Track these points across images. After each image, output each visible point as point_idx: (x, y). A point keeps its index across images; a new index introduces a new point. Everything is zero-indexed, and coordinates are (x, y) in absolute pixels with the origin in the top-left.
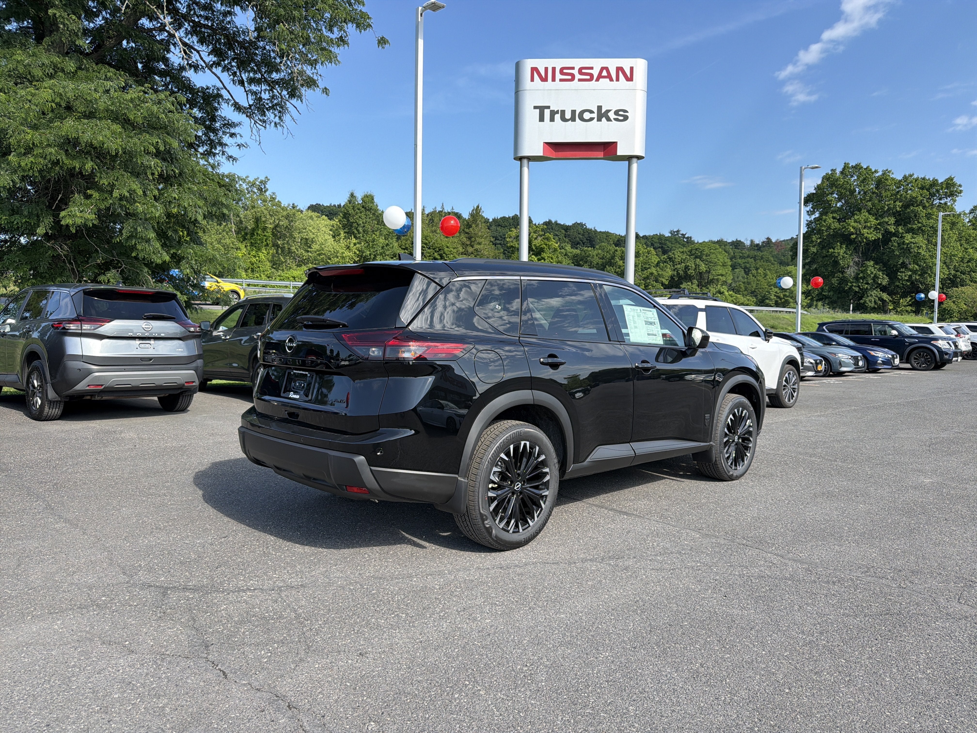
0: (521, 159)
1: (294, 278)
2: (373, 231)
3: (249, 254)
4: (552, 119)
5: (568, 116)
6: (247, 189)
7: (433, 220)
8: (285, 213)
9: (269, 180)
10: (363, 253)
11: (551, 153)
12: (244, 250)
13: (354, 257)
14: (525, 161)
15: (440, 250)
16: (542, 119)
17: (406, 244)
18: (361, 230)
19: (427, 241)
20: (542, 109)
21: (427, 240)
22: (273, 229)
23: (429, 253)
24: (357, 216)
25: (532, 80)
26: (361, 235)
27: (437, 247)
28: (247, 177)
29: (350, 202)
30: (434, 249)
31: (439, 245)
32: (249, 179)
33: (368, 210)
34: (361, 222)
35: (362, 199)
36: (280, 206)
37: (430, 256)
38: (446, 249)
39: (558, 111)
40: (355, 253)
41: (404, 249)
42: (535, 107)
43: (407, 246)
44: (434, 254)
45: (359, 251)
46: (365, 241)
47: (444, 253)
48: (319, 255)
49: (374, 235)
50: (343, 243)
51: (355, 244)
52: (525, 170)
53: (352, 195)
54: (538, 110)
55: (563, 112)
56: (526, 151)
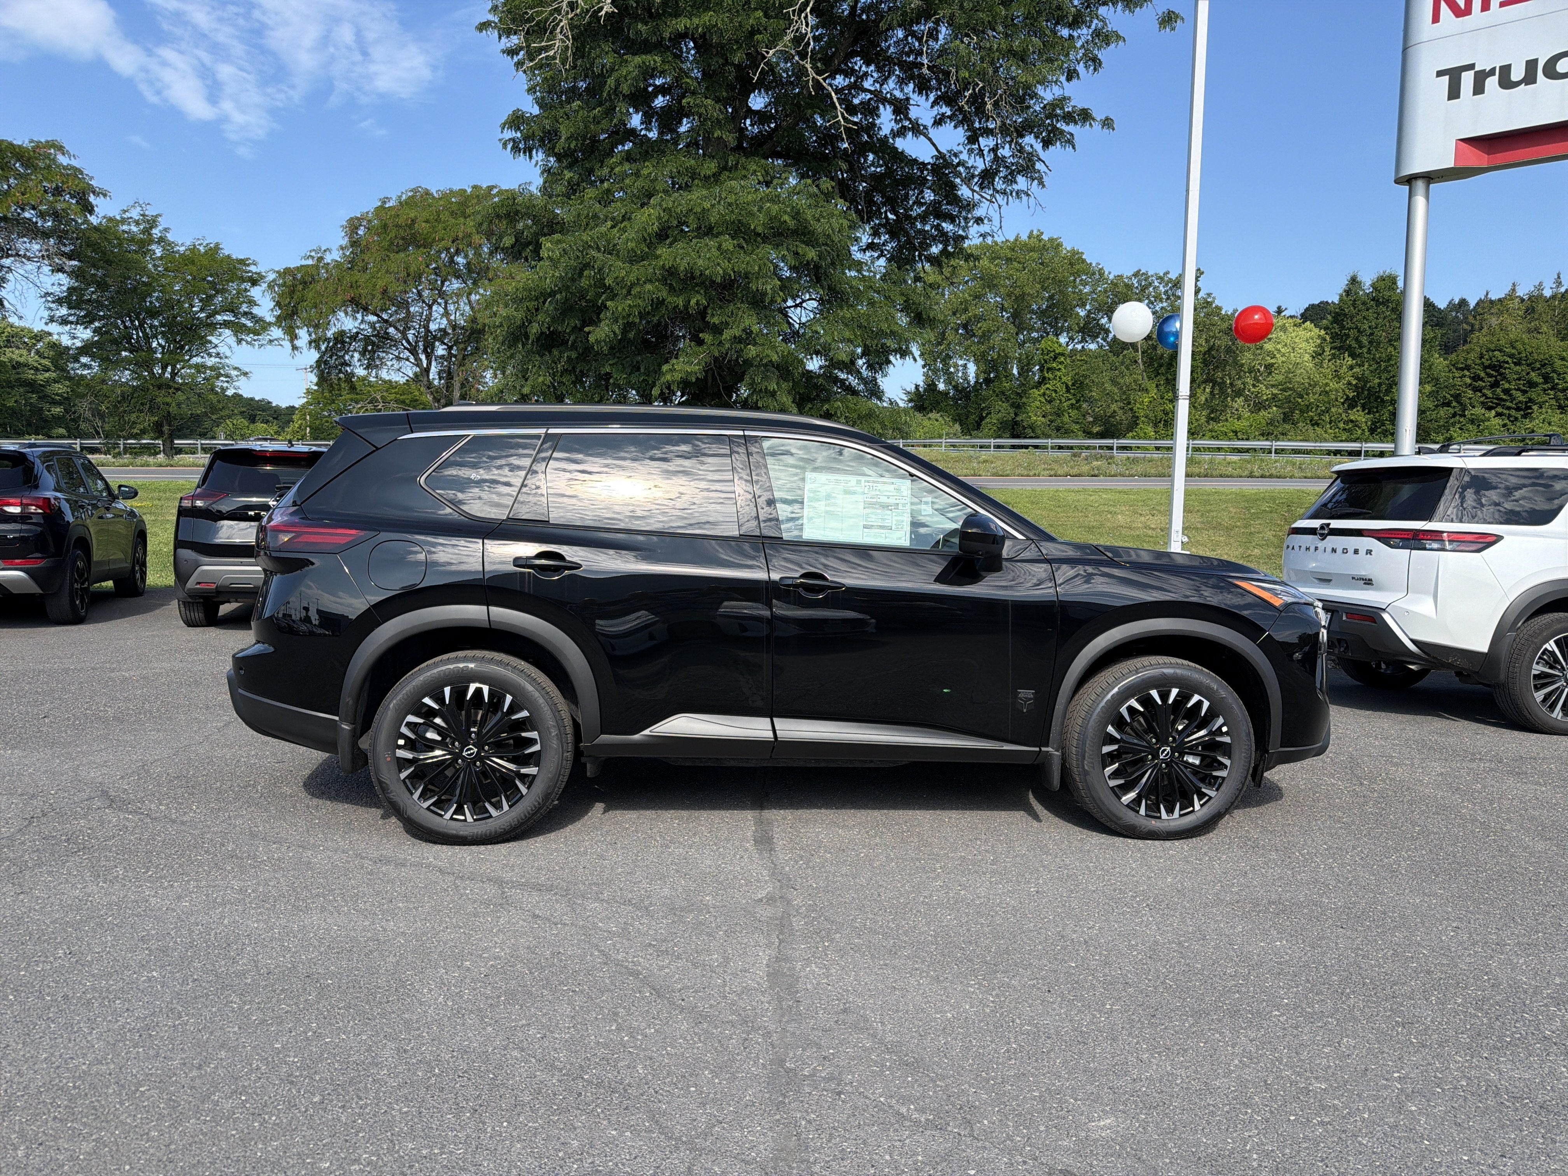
0: (1410, 180)
1: (1236, 432)
2: (1390, 341)
3: (1162, 398)
4: (1479, 89)
5: (1517, 74)
6: (1166, 292)
7: (1533, 308)
8: (1225, 325)
9: (1202, 273)
10: (1366, 382)
11: (1477, 157)
12: (1153, 392)
13: (1347, 391)
14: (1420, 185)
15: (1543, 365)
16: (1454, 93)
17: (1466, 359)
18: (1364, 340)
19: (1513, 351)
20: (1454, 75)
21: (1514, 348)
22: (1205, 354)
23: (1517, 373)
24: (1359, 317)
25: (1436, 19)
26: (1365, 350)
27: (1536, 361)
28: (1167, 273)
29: (1348, 292)
30: (1528, 365)
31: (1542, 357)
32: (1170, 276)
33: (1383, 303)
34: (1366, 327)
35: (1373, 285)
36: (1219, 314)
37: (1519, 379)
38: (1558, 363)
39: (1494, 69)
40: (1349, 383)
41: (1462, 369)
42: (1440, 74)
43: (1469, 362)
44: (1528, 374)
45: (1357, 378)
46: (1374, 359)
47: (1554, 371)
48: (1284, 390)
49: (1390, 349)
50: (1328, 367)
51: (1351, 368)
52: (1420, 202)
53: (1354, 280)
54: (1446, 79)
55: (1506, 70)
56: (1417, 165)
